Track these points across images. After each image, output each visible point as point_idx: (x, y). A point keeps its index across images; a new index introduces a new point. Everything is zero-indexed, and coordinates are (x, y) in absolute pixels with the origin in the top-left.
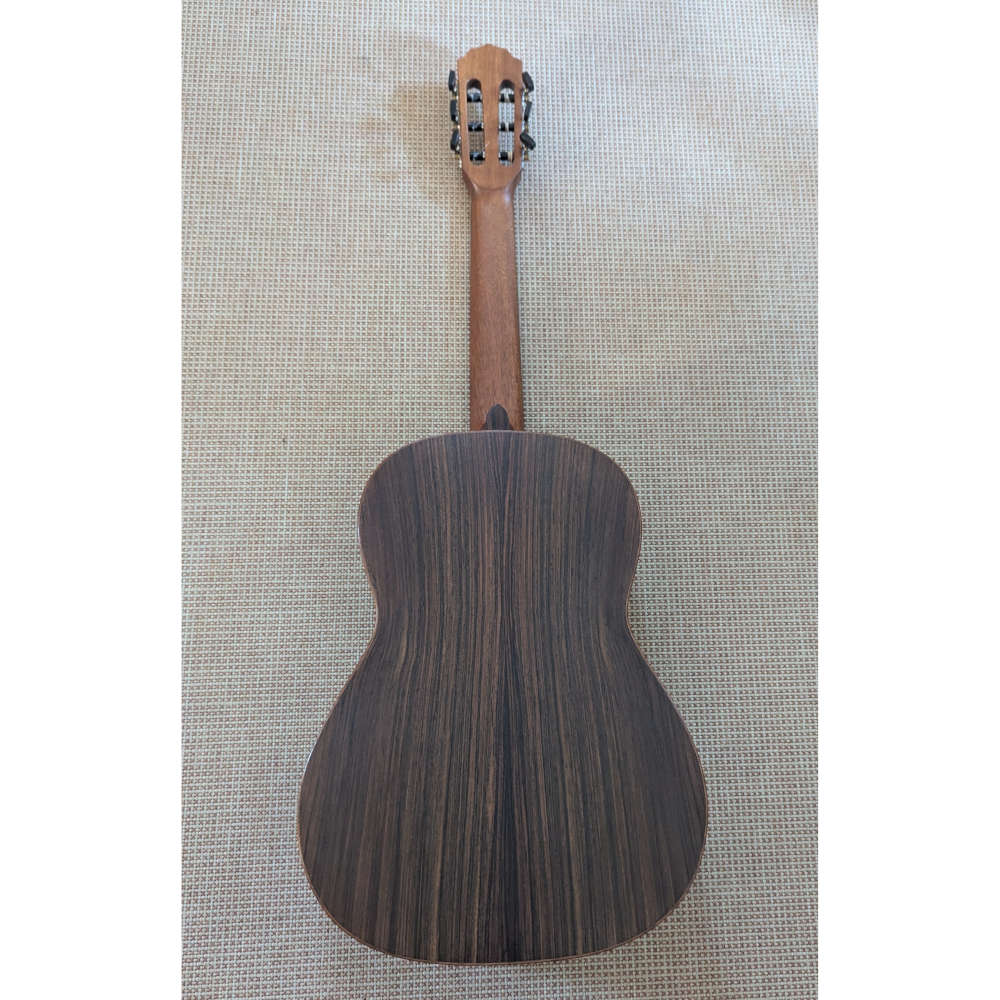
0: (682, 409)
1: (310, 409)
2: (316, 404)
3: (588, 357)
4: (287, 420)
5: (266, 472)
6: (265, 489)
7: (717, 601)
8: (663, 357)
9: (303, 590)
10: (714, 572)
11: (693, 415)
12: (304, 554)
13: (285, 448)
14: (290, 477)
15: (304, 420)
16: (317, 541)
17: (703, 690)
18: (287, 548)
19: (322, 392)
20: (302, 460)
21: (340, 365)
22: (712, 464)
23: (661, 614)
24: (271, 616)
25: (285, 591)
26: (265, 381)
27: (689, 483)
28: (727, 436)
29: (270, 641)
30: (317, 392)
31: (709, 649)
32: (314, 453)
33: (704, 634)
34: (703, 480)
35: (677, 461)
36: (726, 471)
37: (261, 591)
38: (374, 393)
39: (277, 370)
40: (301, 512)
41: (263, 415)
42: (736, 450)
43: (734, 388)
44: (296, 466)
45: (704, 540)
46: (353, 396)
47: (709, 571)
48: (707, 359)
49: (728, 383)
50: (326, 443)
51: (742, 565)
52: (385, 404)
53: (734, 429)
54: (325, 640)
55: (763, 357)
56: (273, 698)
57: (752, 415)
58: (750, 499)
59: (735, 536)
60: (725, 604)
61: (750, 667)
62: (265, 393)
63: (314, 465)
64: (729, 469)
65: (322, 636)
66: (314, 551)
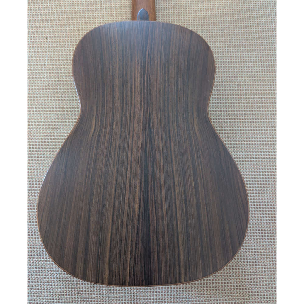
0: (229, 28)
1: (59, 25)
2: (61, 23)
3: (186, 4)
4: (48, 29)
5: (38, 52)
6: (37, 60)
7: (245, 114)
8: (220, 5)
9: (53, 105)
10: (244, 101)
11: (234, 30)
12: (54, 89)
13: (47, 42)
14: (49, 55)
15: (56, 30)
16: (60, 84)
17: (238, 154)
18: (46, 86)
19: (64, 18)
20: (54, 47)
21: (73, 6)
22: (243, 52)
23: (219, 119)
24: (39, 116)
25: (45, 105)
26: (38, 12)
27: (232, 61)
28: (249, 40)
29: (38, 128)
30: (62, 18)
31: (241, 136)
32: (60, 44)
33: (239, 128)
34: (239, 59)
35: (227, 51)
36: (249, 56)
37: (34, 105)
38: (88, 18)
39: (44, 8)
40: (53, 70)
41: (37, 27)
42: (254, 46)
43: (253, 19)
44: (52, 49)
45: (239, 86)
46: (78, 19)
47: (241, 101)
48: (240, 6)
49: (250, 17)
50: (66, 40)
51: (257, 98)
52: (93, 23)
53: (253, 37)
54: (63, 128)
55: (266, 6)
56: (38, 154)
57: (261, 31)
58: (260, 68)
59: (253, 85)
60: (249, 115)
61: (260, 144)
62: (38, 17)
63: (60, 50)
64: (251, 55)
65: (62, 126)
66: (59, 88)
